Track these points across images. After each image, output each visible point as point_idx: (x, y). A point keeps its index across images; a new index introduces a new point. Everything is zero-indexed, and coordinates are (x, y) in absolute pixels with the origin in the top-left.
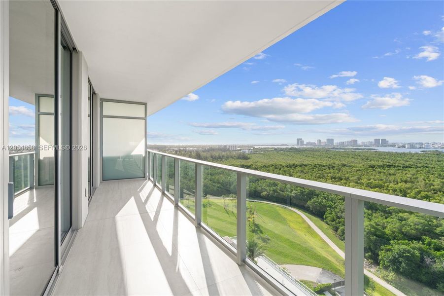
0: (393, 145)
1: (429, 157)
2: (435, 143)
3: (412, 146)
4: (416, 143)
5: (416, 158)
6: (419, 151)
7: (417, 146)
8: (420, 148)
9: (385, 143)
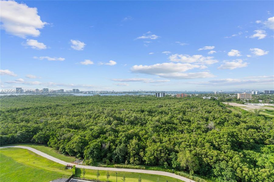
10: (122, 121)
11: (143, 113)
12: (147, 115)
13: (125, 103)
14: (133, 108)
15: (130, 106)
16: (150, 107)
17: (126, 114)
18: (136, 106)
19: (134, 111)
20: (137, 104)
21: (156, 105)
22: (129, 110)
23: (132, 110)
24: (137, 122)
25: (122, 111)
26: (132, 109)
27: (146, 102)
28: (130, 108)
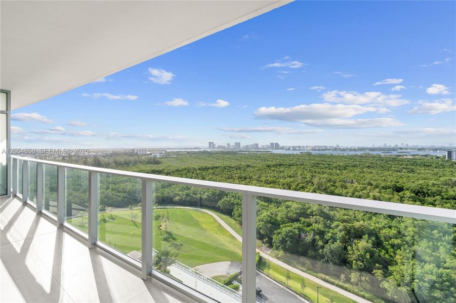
0: (283, 148)
1: (304, 157)
2: (307, 147)
3: (294, 148)
5: (297, 158)
6: (298, 152)
7: (298, 149)
8: (299, 150)
9: (276, 146)
11: (400, 194)
12: (410, 198)
13: (357, 170)
14: (376, 180)
15: (368, 176)
16: (421, 182)
17: (355, 190)
18: (383, 178)
19: (377, 187)
20: (387, 173)
21: (442, 179)
22: (363, 184)
23: (371, 185)
25: (348, 185)
26: (372, 182)
27: (412, 171)
28: (368, 180)
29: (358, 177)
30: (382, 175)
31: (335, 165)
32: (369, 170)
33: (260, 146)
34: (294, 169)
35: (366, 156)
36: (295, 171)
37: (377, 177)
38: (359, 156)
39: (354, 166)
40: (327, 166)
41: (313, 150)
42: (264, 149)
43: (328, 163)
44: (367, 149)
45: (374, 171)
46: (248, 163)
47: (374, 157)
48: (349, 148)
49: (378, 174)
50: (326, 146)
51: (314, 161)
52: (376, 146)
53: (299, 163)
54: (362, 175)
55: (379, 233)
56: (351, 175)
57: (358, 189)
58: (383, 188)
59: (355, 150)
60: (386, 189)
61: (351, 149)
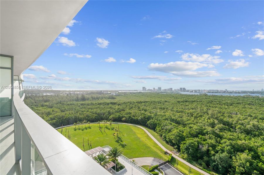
0: (188, 91)
1: (202, 97)
2: (204, 90)
3: (196, 91)
4: (197, 90)
5: (197, 97)
6: (198, 94)
7: (198, 91)
8: (199, 92)
9: (184, 90)
10: (232, 127)
13: (241, 106)
14: (255, 113)
15: (249, 110)
17: (239, 119)
18: (261, 112)
19: (255, 118)
22: (245, 116)
23: (251, 116)
24: (257, 133)
25: (234, 116)
26: (252, 114)
28: (249, 113)
29: (241, 110)
30: (260, 110)
31: (224, 102)
32: (250, 107)
33: (173, 89)
34: (195, 104)
35: (248, 97)
36: (196, 105)
37: (256, 111)
38: (242, 97)
39: (238, 103)
40: (218, 103)
41: (208, 92)
42: (176, 91)
43: (219, 101)
44: (248, 92)
45: (253, 107)
46: (166, 100)
47: (254, 98)
48: (235, 91)
49: (256, 109)
50: (217, 90)
51: (209, 100)
52: (255, 90)
53: (198, 101)
54: (244, 109)
55: (257, 150)
56: (236, 109)
57: (241, 118)
58: (260, 119)
59: (239, 93)
60: (263, 120)
61: (236, 92)
